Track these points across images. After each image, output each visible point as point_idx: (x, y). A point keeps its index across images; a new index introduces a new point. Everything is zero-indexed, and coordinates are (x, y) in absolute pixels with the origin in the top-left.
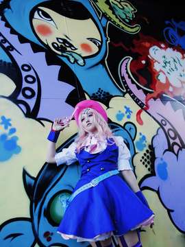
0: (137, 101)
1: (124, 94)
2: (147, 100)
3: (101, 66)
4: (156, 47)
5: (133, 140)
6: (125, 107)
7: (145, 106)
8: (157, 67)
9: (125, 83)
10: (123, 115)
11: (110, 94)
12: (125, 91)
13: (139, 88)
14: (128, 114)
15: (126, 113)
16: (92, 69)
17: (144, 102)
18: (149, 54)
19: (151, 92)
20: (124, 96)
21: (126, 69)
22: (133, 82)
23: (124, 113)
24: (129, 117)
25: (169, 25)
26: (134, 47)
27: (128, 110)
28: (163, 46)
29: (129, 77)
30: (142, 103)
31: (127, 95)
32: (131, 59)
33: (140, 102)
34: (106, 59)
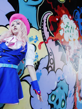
0: (44, 36)
1: (39, 29)
2: (49, 39)
3: (35, 8)
4: (67, 16)
6: (36, 36)
7: (46, 41)
8: (62, 26)
9: (43, 24)
10: (33, 39)
11: (32, 25)
12: (40, 28)
13: (48, 30)
14: (36, 40)
15: (35, 39)
16: (30, 7)
17: (47, 39)
18: (62, 17)
19: (52, 36)
20: (38, 30)
21: (47, 18)
22: (47, 26)
23: (34, 39)
24: (35, 42)
25: (78, 9)
26: (56, 9)
27: (37, 38)
28: (70, 17)
29: (46, 22)
30: (46, 39)
31: (40, 31)
32: (52, 14)
33: (45, 38)
34: (40, 6)
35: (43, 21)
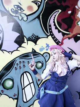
1: (48, 36)
2: (63, 40)
5: (46, 62)
6: (47, 44)
7: (60, 43)
10: (44, 48)
11: (39, 37)
12: (49, 34)
14: (47, 48)
15: (46, 47)
16: (30, 23)
17: (61, 41)
20: (47, 38)
21: (54, 20)
27: (48, 46)
31: (50, 37)
32: (60, 11)
33: (58, 41)
34: (41, 14)
35: (51, 25)
